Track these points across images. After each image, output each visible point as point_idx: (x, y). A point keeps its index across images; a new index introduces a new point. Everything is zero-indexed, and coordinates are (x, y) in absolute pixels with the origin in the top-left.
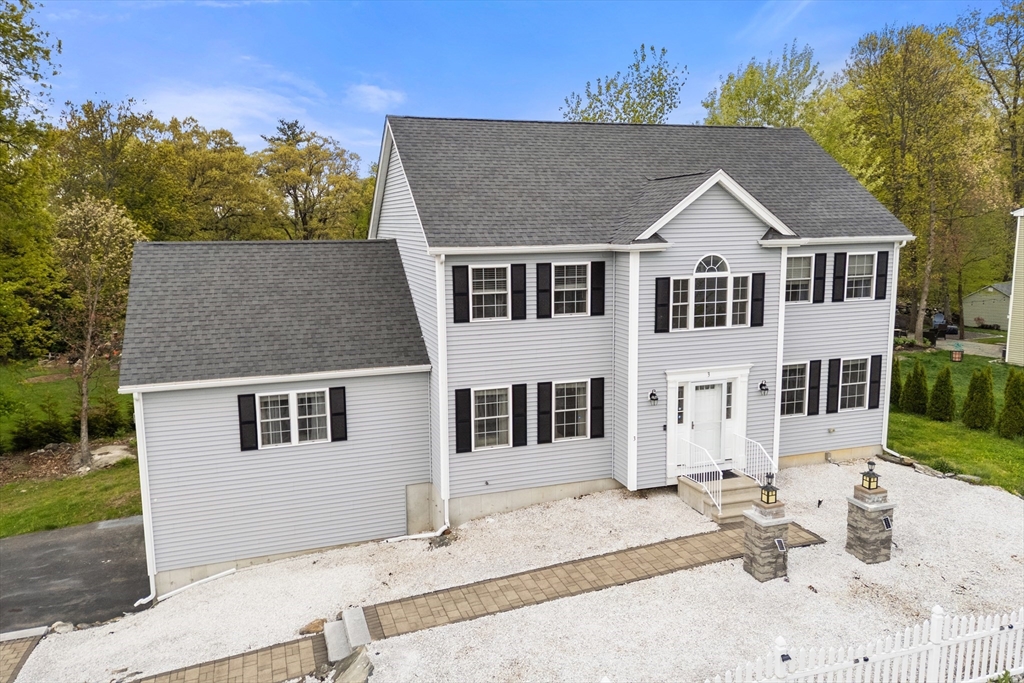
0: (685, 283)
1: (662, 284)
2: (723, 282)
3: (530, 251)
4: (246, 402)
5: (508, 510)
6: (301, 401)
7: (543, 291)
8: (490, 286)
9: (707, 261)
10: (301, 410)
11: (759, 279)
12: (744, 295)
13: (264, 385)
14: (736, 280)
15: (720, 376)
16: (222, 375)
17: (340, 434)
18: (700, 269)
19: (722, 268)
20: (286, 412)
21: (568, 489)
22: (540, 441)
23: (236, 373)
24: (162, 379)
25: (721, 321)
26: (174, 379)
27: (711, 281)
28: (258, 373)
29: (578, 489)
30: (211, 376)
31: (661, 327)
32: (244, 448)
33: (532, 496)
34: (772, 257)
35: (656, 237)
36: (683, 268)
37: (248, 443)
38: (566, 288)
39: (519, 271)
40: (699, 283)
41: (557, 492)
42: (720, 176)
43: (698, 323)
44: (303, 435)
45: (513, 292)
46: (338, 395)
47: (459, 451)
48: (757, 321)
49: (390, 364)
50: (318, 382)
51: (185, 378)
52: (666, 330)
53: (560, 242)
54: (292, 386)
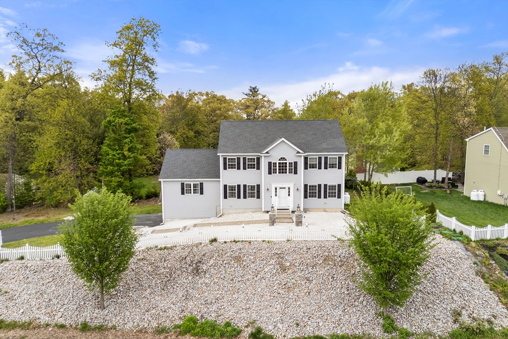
0: (276, 163)
1: (270, 163)
2: (286, 163)
3: (241, 155)
4: (183, 184)
5: (236, 213)
6: (194, 185)
7: (244, 164)
8: (232, 162)
9: (282, 158)
10: (194, 187)
11: (296, 163)
12: (292, 167)
13: (186, 181)
14: (289, 163)
15: (286, 186)
16: (178, 178)
17: (202, 193)
18: (280, 160)
19: (286, 160)
20: (190, 187)
21: (251, 210)
22: (244, 198)
23: (181, 178)
24: (167, 178)
25: (286, 173)
26: (169, 178)
27: (283, 163)
28: (185, 178)
29: (253, 210)
30: (176, 178)
31: (270, 173)
32: (182, 194)
33: (242, 211)
34: (299, 158)
35: (267, 153)
36: (275, 160)
37: (183, 193)
38: (250, 163)
39: (239, 159)
40: (279, 163)
41: (248, 210)
42: (283, 139)
43: (279, 173)
44: (194, 193)
45: (237, 164)
46: (202, 184)
47: (224, 198)
48: (296, 173)
49: (212, 178)
50: (198, 181)
51: (171, 178)
52: (271, 174)
53: (248, 153)
54: (192, 182)
